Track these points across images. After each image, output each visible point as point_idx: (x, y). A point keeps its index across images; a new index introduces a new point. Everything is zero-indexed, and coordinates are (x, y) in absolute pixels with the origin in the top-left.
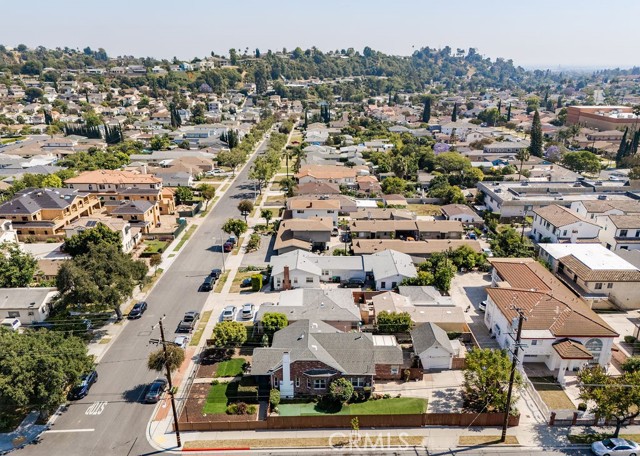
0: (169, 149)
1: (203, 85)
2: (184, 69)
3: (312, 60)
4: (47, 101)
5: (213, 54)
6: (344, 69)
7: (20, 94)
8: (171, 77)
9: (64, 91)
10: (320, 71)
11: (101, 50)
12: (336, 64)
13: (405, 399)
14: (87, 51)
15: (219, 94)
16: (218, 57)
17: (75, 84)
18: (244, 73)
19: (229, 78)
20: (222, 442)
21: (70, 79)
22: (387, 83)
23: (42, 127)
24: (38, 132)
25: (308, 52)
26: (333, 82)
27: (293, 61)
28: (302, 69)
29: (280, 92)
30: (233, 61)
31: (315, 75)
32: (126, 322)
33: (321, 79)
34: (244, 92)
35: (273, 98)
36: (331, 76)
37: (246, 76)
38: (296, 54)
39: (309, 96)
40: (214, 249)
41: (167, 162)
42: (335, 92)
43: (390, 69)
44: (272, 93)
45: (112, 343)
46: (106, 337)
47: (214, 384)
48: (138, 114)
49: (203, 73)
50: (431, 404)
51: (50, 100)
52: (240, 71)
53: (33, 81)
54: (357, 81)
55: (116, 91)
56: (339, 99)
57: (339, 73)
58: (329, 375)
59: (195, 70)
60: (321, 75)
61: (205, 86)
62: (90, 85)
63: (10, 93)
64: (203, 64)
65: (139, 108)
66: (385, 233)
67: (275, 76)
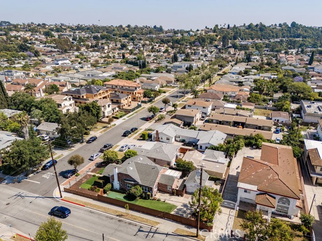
0: (162, 72)
1: (196, 43)
2: (190, 35)
3: (258, 29)
4: (128, 49)
5: (206, 27)
6: (276, 34)
7: (119, 46)
8: (183, 39)
9: (136, 45)
10: (262, 35)
11: (161, 26)
12: (272, 32)
13: (167, 203)
14: (155, 27)
15: (203, 47)
16: (208, 29)
17: (142, 42)
18: (219, 37)
19: (211, 39)
20: (77, 200)
21: (140, 39)
22: (301, 42)
23: (119, 60)
24: (117, 62)
25: (257, 26)
26: (267, 42)
27: (247, 31)
28: (251, 34)
29: (234, 46)
30: (214, 31)
31: (258, 38)
32: (85, 144)
33: (261, 40)
34: (216, 46)
35: (230, 49)
36: (267, 38)
37: (219, 38)
38: (250, 27)
39: (250, 48)
40: (143, 119)
41: (154, 78)
42: (266, 47)
43: (305, 34)
44: (230, 47)
45: (73, 151)
46: (73, 148)
47: (94, 176)
48: (162, 56)
49: (198, 36)
50: (177, 209)
51: (130, 49)
52: (217, 36)
53: (126, 41)
54: (282, 41)
55: (157, 45)
56: (268, 50)
57: (273, 36)
58: (133, 183)
59: (195, 35)
60: (261, 37)
61: (197, 43)
62: (148, 42)
63: (116, 45)
64: (199, 32)
65: (163, 53)
66: (227, 122)
67: (235, 38)
